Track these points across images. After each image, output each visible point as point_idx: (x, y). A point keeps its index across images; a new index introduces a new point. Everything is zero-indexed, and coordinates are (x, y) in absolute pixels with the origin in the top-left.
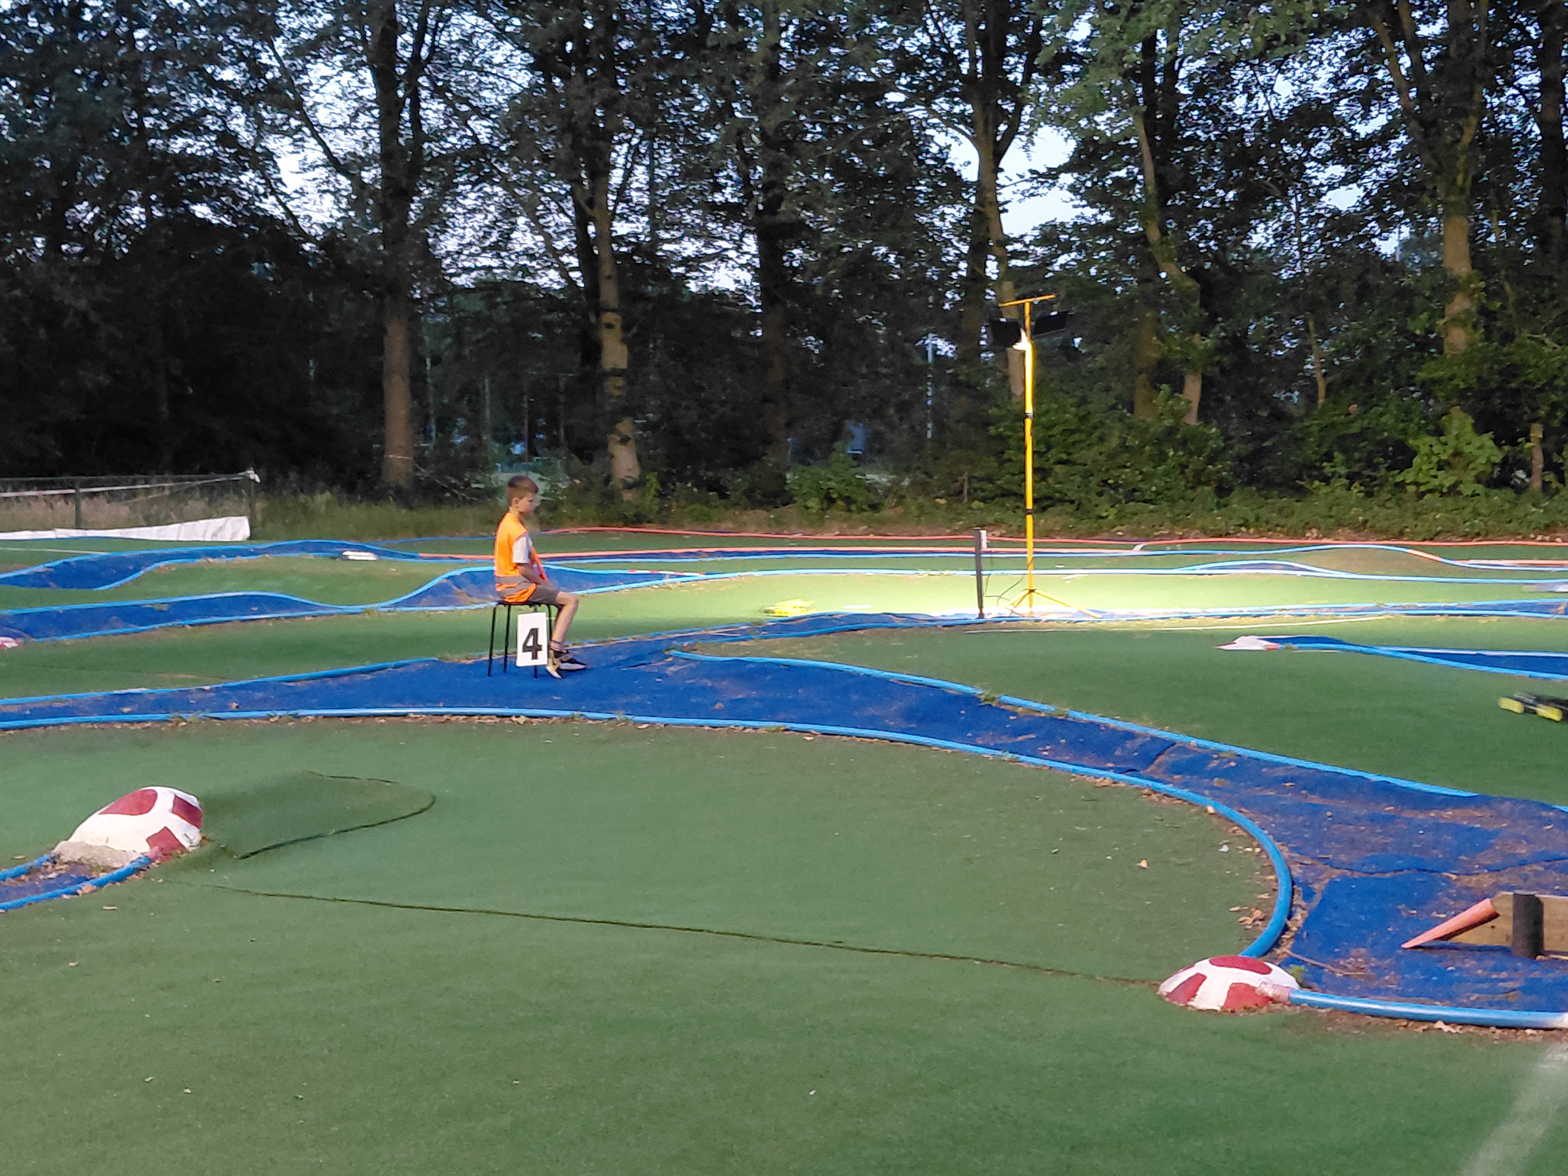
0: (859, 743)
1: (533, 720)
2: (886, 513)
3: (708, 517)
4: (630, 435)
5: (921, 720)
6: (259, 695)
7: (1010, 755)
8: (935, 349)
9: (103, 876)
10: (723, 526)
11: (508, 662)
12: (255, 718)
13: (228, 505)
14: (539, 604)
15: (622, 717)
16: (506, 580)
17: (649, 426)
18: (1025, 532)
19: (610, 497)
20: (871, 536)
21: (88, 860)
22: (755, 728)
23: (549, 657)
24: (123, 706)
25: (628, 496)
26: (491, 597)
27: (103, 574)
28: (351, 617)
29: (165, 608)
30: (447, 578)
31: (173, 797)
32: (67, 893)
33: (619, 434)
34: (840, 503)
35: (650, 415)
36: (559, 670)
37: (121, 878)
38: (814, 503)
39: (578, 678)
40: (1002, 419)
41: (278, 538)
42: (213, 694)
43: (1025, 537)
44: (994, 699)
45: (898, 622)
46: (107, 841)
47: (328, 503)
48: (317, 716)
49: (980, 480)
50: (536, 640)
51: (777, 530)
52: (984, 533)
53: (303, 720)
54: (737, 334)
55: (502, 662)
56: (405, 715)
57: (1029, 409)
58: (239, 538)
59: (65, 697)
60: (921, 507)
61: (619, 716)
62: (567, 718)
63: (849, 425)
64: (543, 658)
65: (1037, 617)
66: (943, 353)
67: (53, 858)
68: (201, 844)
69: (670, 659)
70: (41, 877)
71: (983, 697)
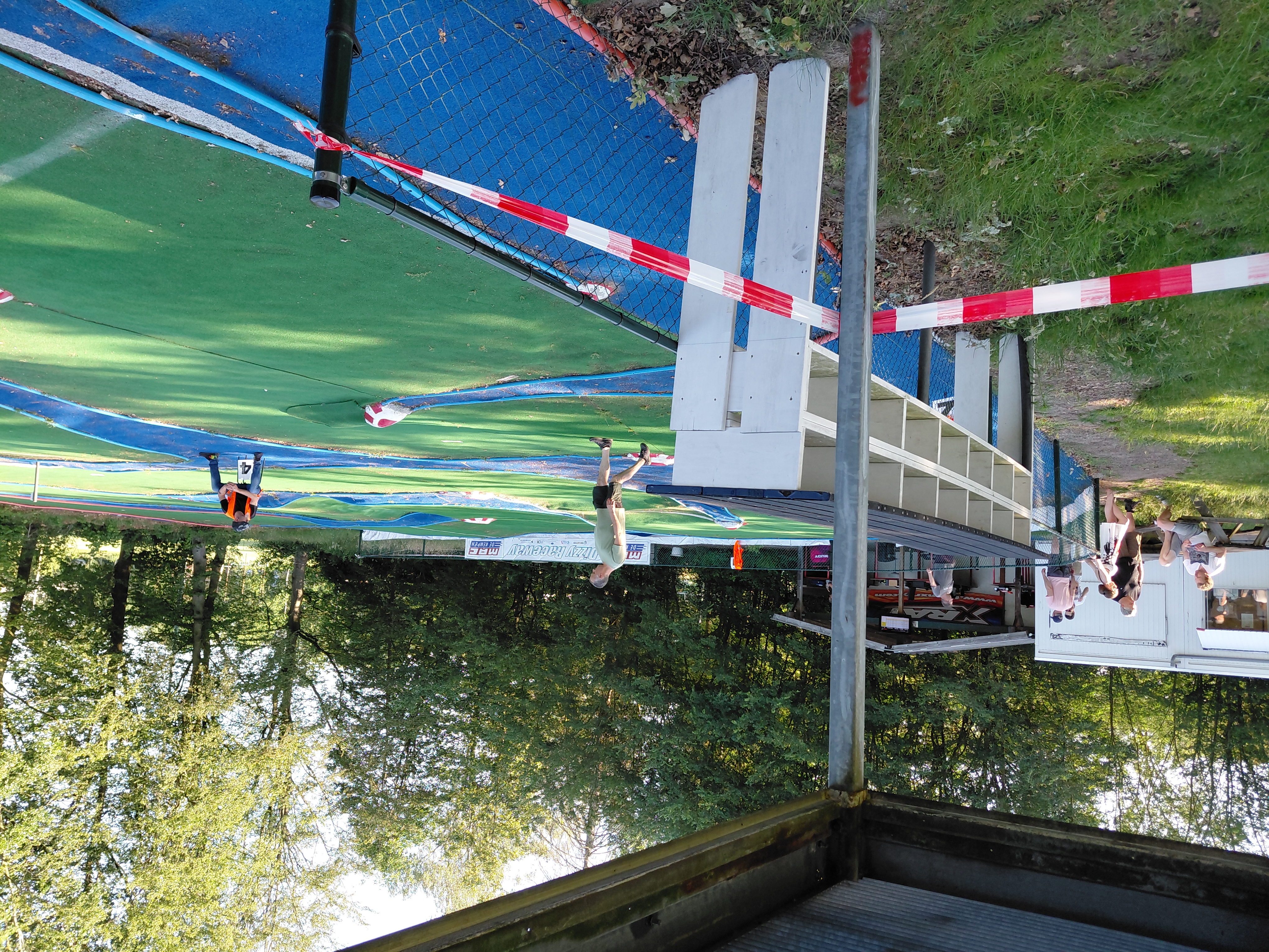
13: (370, 547)
31: (373, 423)
41: (352, 529)
46: (395, 413)
58: (367, 531)
68: (365, 407)
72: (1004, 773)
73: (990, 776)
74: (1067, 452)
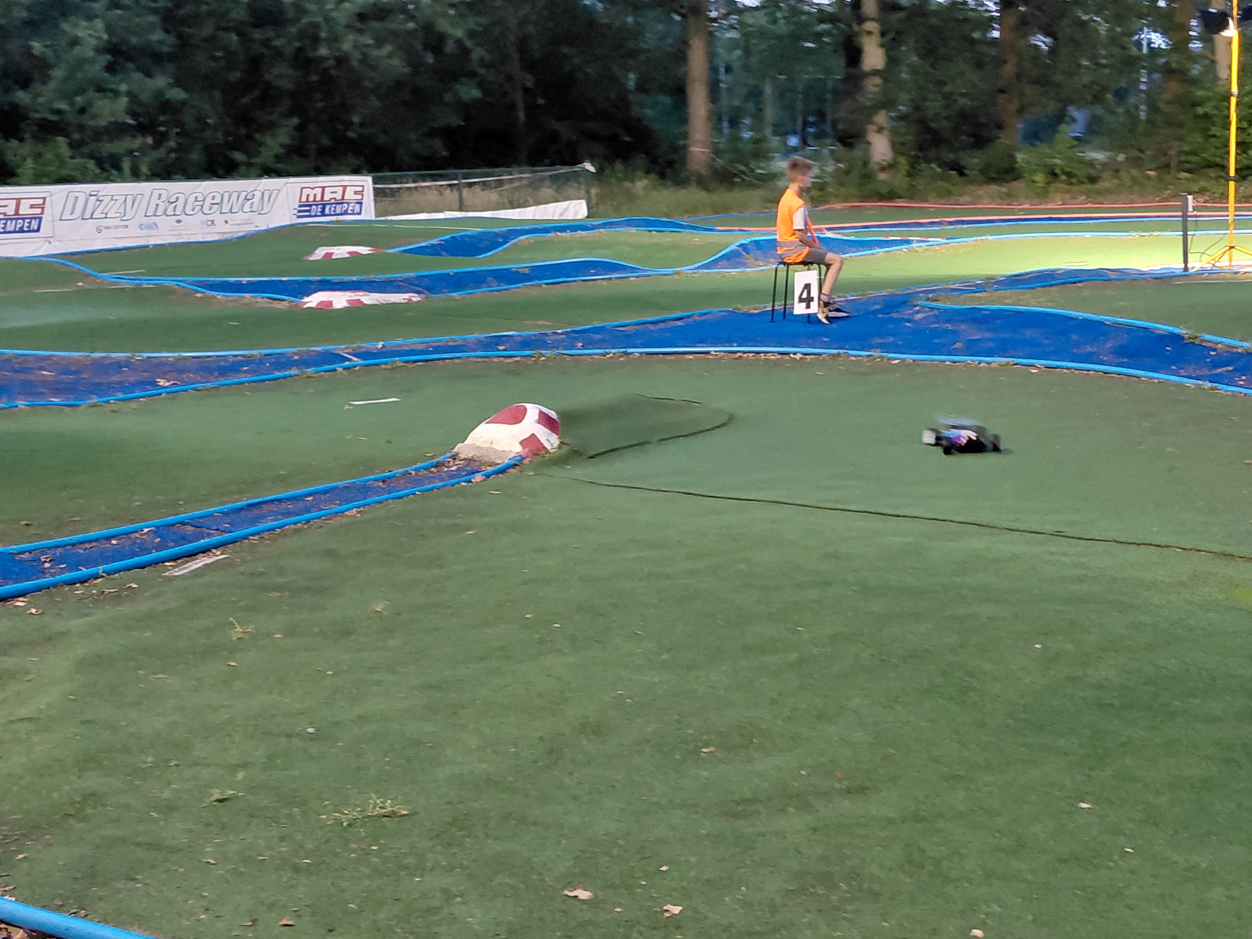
0: (1077, 375)
1: (807, 357)
2: (1102, 185)
3: (949, 193)
4: (885, 125)
5: (1130, 356)
6: (598, 337)
7: (1210, 385)
8: (1150, 43)
9: (490, 469)
10: (962, 200)
11: (787, 313)
12: (596, 354)
13: (571, 191)
14: (812, 263)
15: (879, 354)
16: (786, 244)
17: (903, 118)
18: (1228, 197)
19: (867, 177)
20: (1089, 205)
21: (479, 457)
22: (989, 363)
23: (819, 306)
24: (498, 344)
25: (882, 176)
26: (772, 260)
27: (480, 245)
28: (665, 277)
29: (526, 271)
30: (738, 246)
31: (538, 411)
32: (465, 482)
33: (876, 124)
34: (1064, 177)
35: (901, 108)
36: (827, 318)
37: (503, 471)
38: (1040, 178)
39: (842, 323)
40: (1208, 99)
41: (609, 217)
42: (564, 336)
43: (1227, 203)
44: (1196, 337)
45: (1112, 276)
46: (492, 443)
47: (645, 188)
48: (641, 353)
49: (1187, 153)
50: (809, 293)
51: (1007, 202)
52: (1190, 197)
53: (631, 356)
54: (976, 35)
55: (783, 310)
56: (708, 353)
57: (1235, 89)
58: (579, 217)
59: (457, 338)
60: (1133, 179)
61: (875, 353)
62: (834, 355)
63: (1073, 111)
64: (814, 308)
65: (1235, 269)
66: (1156, 46)
67: (454, 455)
68: (559, 447)
69: (918, 308)
70: (446, 469)
71: (1186, 336)
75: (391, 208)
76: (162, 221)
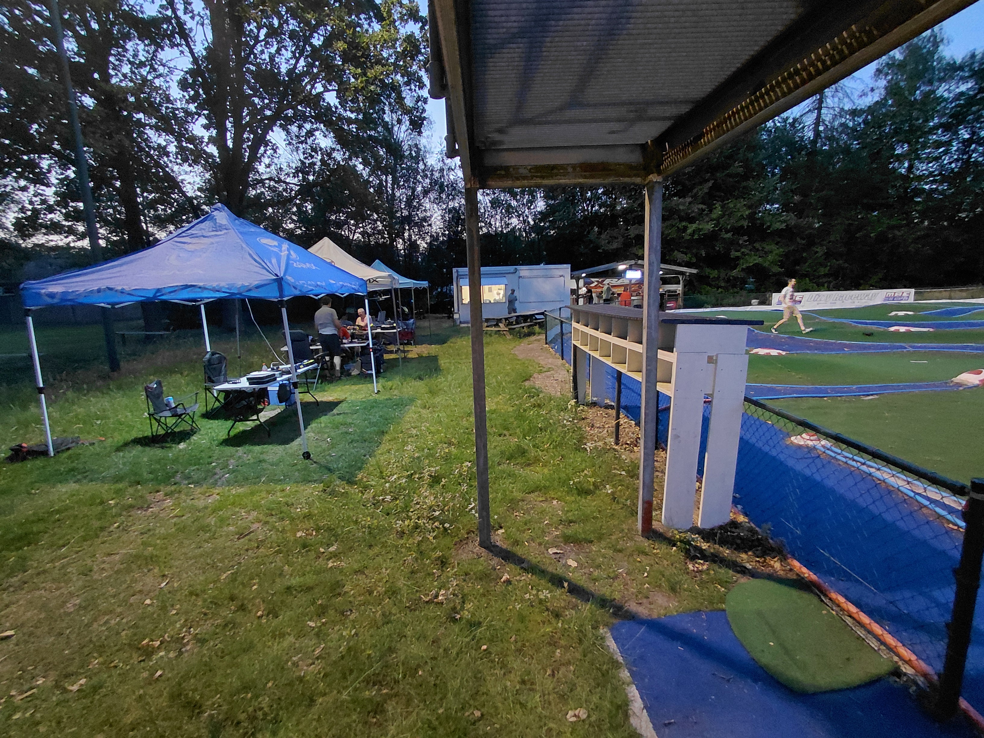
9: (966, 387)
21: (962, 383)
32: (955, 389)
37: (970, 388)
46: (967, 379)
72: (583, 210)
73: (590, 208)
74: (558, 355)
75: (920, 298)
76: (838, 302)
